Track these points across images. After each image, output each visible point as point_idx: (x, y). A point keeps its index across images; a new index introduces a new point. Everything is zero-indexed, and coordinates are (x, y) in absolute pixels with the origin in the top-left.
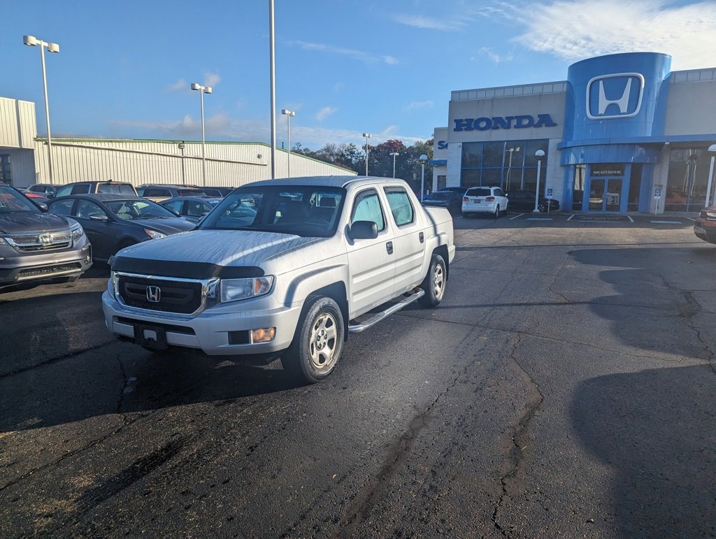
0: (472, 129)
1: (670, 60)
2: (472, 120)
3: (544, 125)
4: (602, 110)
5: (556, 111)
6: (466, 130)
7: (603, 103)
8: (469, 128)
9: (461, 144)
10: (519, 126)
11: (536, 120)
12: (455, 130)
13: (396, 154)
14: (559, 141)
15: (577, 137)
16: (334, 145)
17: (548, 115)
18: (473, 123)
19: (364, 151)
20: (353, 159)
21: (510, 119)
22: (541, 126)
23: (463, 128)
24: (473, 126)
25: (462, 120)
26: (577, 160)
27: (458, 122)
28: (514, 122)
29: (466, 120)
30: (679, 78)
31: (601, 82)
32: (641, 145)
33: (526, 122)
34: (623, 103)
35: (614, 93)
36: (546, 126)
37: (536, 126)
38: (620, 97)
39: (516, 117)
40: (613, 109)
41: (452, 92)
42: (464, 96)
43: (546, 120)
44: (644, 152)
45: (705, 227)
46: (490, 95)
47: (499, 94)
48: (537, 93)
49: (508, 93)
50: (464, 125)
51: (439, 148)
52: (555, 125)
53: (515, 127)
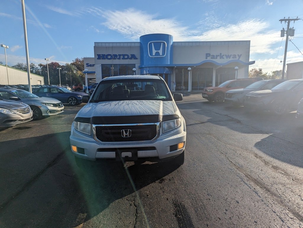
0: (105, 59)
1: (173, 37)
2: (105, 55)
3: (133, 58)
4: (154, 54)
5: (137, 53)
6: (102, 59)
7: (154, 52)
8: (104, 58)
9: (101, 65)
10: (124, 58)
11: (130, 56)
12: (98, 59)
13: (60, 68)
14: (139, 65)
15: (145, 64)
16: (22, 63)
17: (134, 55)
18: (105, 56)
19: (39, 67)
20: (34, 70)
21: (120, 55)
22: (132, 59)
23: (101, 58)
24: (105, 58)
25: (100, 55)
26: (147, 72)
27: (99, 55)
28: (122, 57)
29: (102, 55)
30: (176, 44)
31: (153, 43)
32: (167, 67)
33: (126, 57)
34: (161, 52)
35: (157, 48)
36: (134, 59)
37: (130, 59)
38: (159, 50)
39: (122, 55)
40: (157, 54)
41: (95, 43)
42: (100, 45)
43: (133, 57)
44: (168, 70)
45: (207, 95)
46: (111, 45)
47: (115, 45)
48: (130, 46)
49: (118, 45)
50: (101, 57)
51: (87, 66)
52: (137, 59)
53: (122, 59)
